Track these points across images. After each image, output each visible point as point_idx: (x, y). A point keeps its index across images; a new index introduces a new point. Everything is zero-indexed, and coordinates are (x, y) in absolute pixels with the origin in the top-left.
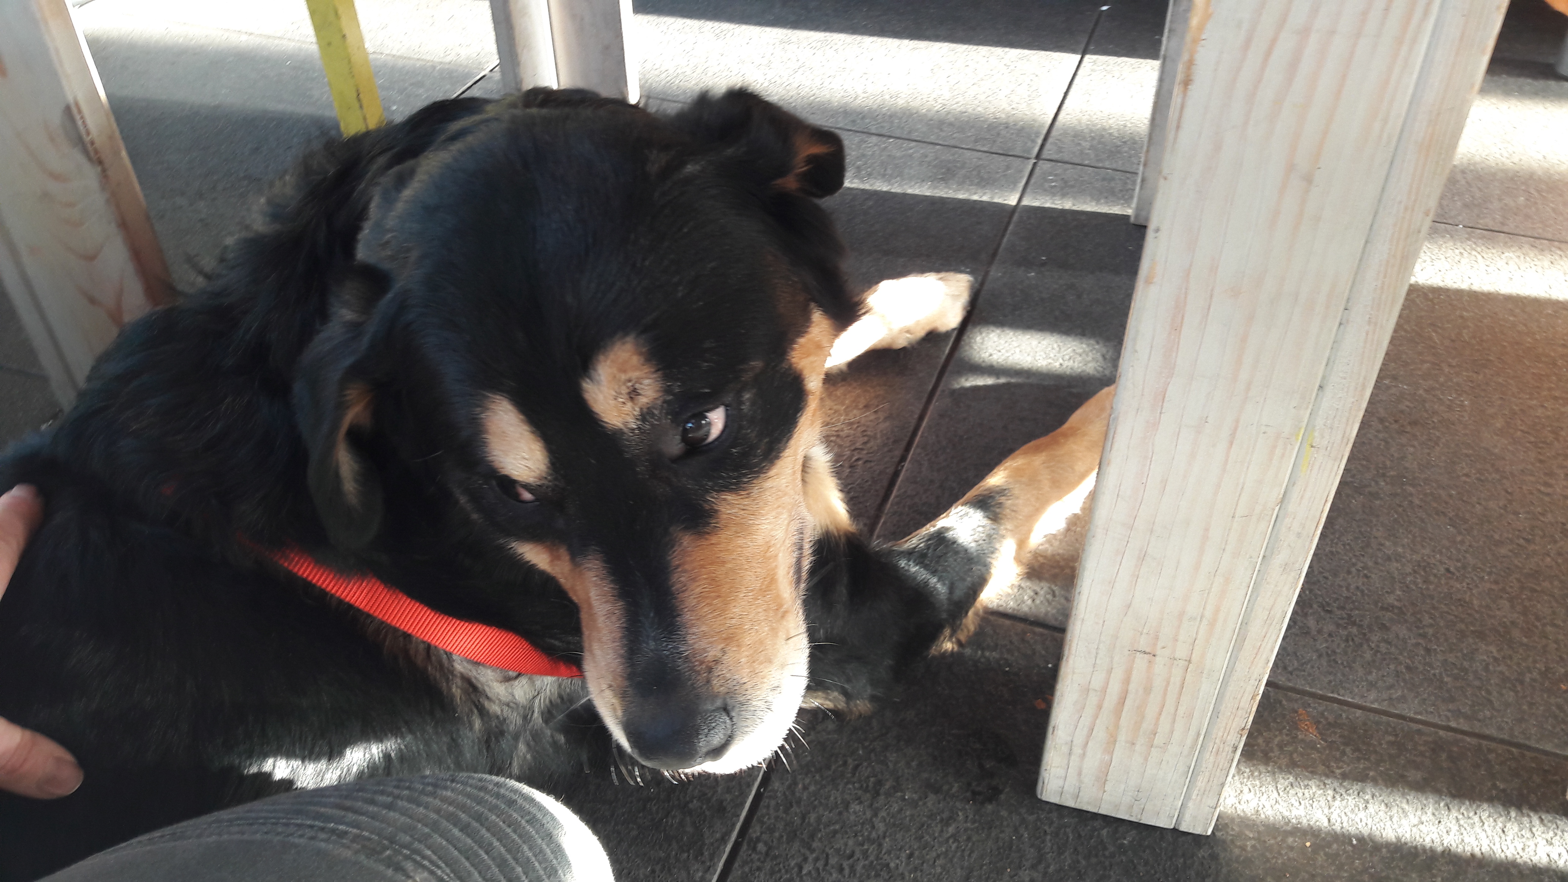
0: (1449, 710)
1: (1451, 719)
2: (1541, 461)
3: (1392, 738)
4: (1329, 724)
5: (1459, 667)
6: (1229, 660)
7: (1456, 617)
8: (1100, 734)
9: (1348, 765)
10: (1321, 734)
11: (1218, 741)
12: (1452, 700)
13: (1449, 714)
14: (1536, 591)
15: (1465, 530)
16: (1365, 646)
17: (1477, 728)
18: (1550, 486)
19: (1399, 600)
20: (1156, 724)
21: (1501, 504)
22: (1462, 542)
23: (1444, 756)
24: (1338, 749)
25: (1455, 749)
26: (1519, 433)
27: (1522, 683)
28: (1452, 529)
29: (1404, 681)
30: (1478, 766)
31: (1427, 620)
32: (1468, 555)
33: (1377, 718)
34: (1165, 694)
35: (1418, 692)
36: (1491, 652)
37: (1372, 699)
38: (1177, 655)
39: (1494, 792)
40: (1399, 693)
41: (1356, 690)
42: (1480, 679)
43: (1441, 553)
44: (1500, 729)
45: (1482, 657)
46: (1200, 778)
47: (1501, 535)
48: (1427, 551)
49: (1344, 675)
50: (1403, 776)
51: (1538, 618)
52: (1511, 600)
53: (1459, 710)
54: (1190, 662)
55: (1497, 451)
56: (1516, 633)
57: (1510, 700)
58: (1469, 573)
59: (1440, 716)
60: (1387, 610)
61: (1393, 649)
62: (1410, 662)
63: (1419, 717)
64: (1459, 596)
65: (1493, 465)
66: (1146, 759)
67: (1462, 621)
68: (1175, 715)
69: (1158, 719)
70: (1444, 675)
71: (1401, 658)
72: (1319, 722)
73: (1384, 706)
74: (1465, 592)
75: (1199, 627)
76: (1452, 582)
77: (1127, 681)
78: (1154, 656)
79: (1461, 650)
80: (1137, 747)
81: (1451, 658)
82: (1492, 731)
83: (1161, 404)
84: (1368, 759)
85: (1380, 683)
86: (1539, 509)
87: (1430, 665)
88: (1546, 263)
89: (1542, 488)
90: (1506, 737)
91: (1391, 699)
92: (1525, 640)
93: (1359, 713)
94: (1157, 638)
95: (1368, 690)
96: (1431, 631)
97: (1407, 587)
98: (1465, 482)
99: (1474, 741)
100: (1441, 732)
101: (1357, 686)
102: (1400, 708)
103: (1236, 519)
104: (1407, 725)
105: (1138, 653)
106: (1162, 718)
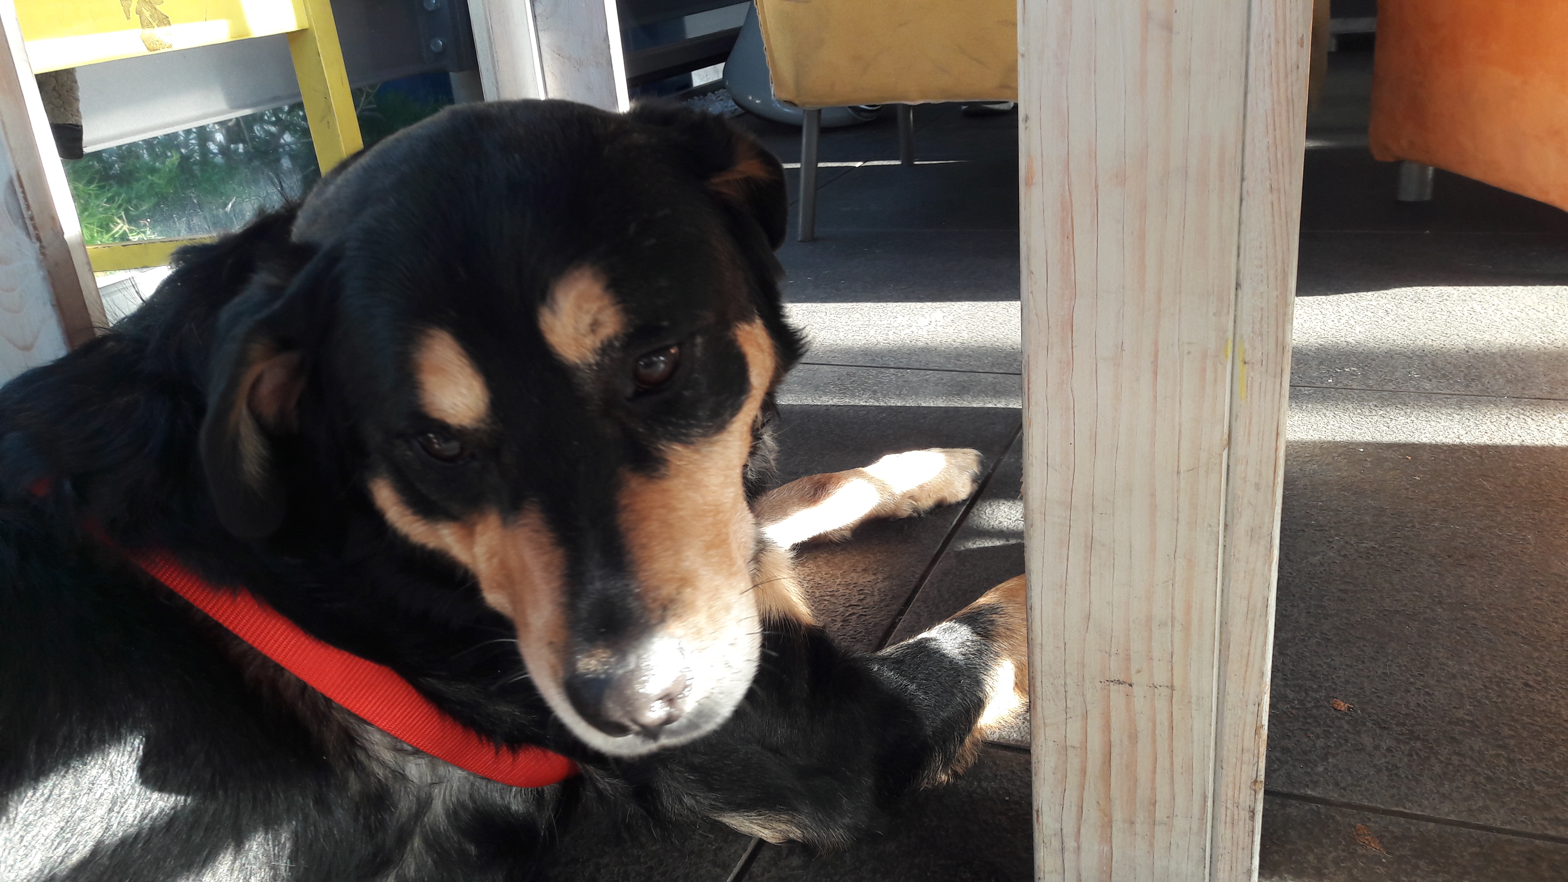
0: (1545, 819)
1: (1548, 827)
3: (1477, 850)
4: (1395, 837)
6: (1218, 678)
7: (1541, 727)
8: (1092, 814)
10: (1385, 848)
11: (1230, 806)
12: (1548, 807)
13: (1546, 823)
15: (1543, 647)
16: (1433, 760)
19: (1470, 714)
20: (1153, 789)
22: (1540, 658)
24: (1409, 863)
28: (1526, 647)
29: (1486, 792)
31: (1506, 731)
32: (1548, 670)
33: (1455, 829)
34: (1154, 741)
35: (1503, 802)
37: (1445, 811)
38: (1157, 682)
40: (1481, 804)
41: (1426, 803)
43: (1515, 668)
46: (1220, 866)
48: (1499, 668)
49: (1409, 789)
54: (1172, 688)
60: (1456, 724)
61: (1468, 762)
62: (1490, 773)
64: (1543, 708)
67: (1550, 731)
68: (1172, 770)
69: (1153, 780)
70: (1534, 785)
71: (1479, 770)
72: (1383, 836)
73: (1464, 817)
74: (1550, 704)
75: (1172, 636)
77: (1107, 727)
78: (1131, 685)
79: (1553, 759)
80: (1139, 827)
81: (1540, 766)
85: (1455, 794)
87: (1516, 774)
91: (1470, 810)
93: (1431, 825)
94: (1128, 659)
95: (1441, 803)
96: (1512, 742)
97: (1479, 702)
100: (1537, 842)
101: (1428, 799)
102: (1483, 819)
103: (1182, 475)
104: (1492, 836)
105: (1112, 684)
106: (1158, 776)
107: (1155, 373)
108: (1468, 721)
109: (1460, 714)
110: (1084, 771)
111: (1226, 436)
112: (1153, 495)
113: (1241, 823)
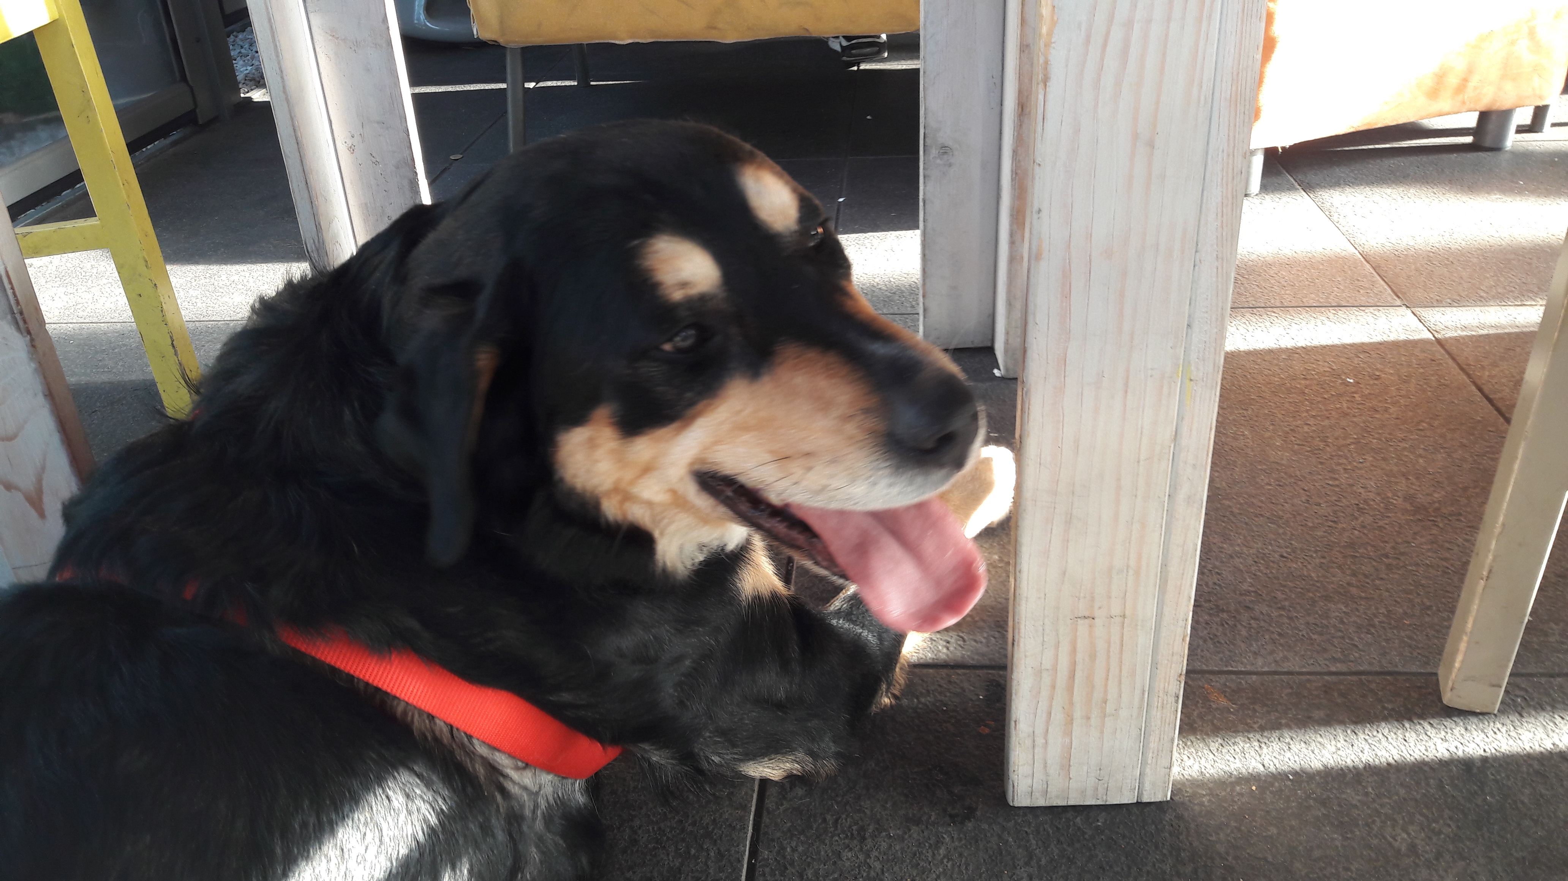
0: (1326, 659)
1: (1330, 665)
2: (1321, 463)
3: (1290, 691)
4: (1233, 691)
5: (1320, 625)
6: (1157, 607)
7: (1302, 589)
8: (1058, 716)
9: (1262, 719)
10: (1230, 700)
11: (1161, 695)
12: (1325, 650)
13: (1327, 663)
14: (1356, 556)
15: (1283, 524)
16: (1239, 626)
17: (1354, 667)
18: (1336, 479)
19: (1252, 585)
20: (1106, 691)
21: (1303, 499)
22: (1285, 534)
23: (1336, 694)
24: (1249, 709)
25: (1342, 687)
26: (1296, 446)
27: (1373, 626)
28: (1272, 526)
29: (1281, 645)
30: (1364, 696)
31: (1280, 595)
32: (1293, 542)
33: (1270, 678)
34: (1108, 657)
35: (1295, 652)
36: (1341, 609)
37: (1260, 664)
38: (1113, 613)
39: (1386, 712)
40: (1281, 655)
41: (1245, 660)
42: (1341, 631)
43: (1271, 544)
44: (1371, 664)
45: (1334, 614)
46: (1152, 738)
47: (1313, 523)
48: (1260, 545)
49: (1230, 651)
50: (1310, 718)
51: (1366, 576)
52: (1340, 567)
53: (1333, 658)
54: (1124, 616)
55: (1284, 462)
56: (1354, 591)
57: (1369, 641)
58: (1299, 555)
59: (1320, 665)
60: (1245, 595)
61: (1262, 624)
62: (1280, 631)
63: (1304, 670)
64: (1299, 573)
65: (1286, 473)
66: (1102, 732)
67: (1309, 591)
68: (1120, 676)
69: (1106, 685)
70: (1311, 635)
71: (1271, 629)
72: (1225, 692)
73: (1273, 667)
74: (1302, 569)
75: (1126, 579)
76: (1289, 565)
77: (1074, 651)
78: (1093, 619)
79: (1317, 613)
80: (1093, 721)
81: (1311, 620)
82: (1365, 667)
83: (1063, 368)
84: (1277, 711)
85: (1263, 652)
86: (1334, 498)
87: (1297, 628)
88: (1268, 324)
89: (1331, 482)
90: (1378, 669)
91: (1276, 661)
92: (1363, 595)
93: (1254, 677)
94: (1093, 599)
95: (1255, 659)
96: (1287, 603)
97: (1255, 575)
98: (1269, 490)
99: (1355, 678)
100: (1326, 677)
101: (1246, 658)
102: (1286, 666)
103: (1142, 463)
104: (1297, 678)
105: (1079, 620)
106: (1110, 682)
107: (1126, 392)
108: (1253, 592)
109: (1245, 587)
110: (1053, 687)
111: (1174, 433)
112: (1119, 480)
113: (1169, 706)
